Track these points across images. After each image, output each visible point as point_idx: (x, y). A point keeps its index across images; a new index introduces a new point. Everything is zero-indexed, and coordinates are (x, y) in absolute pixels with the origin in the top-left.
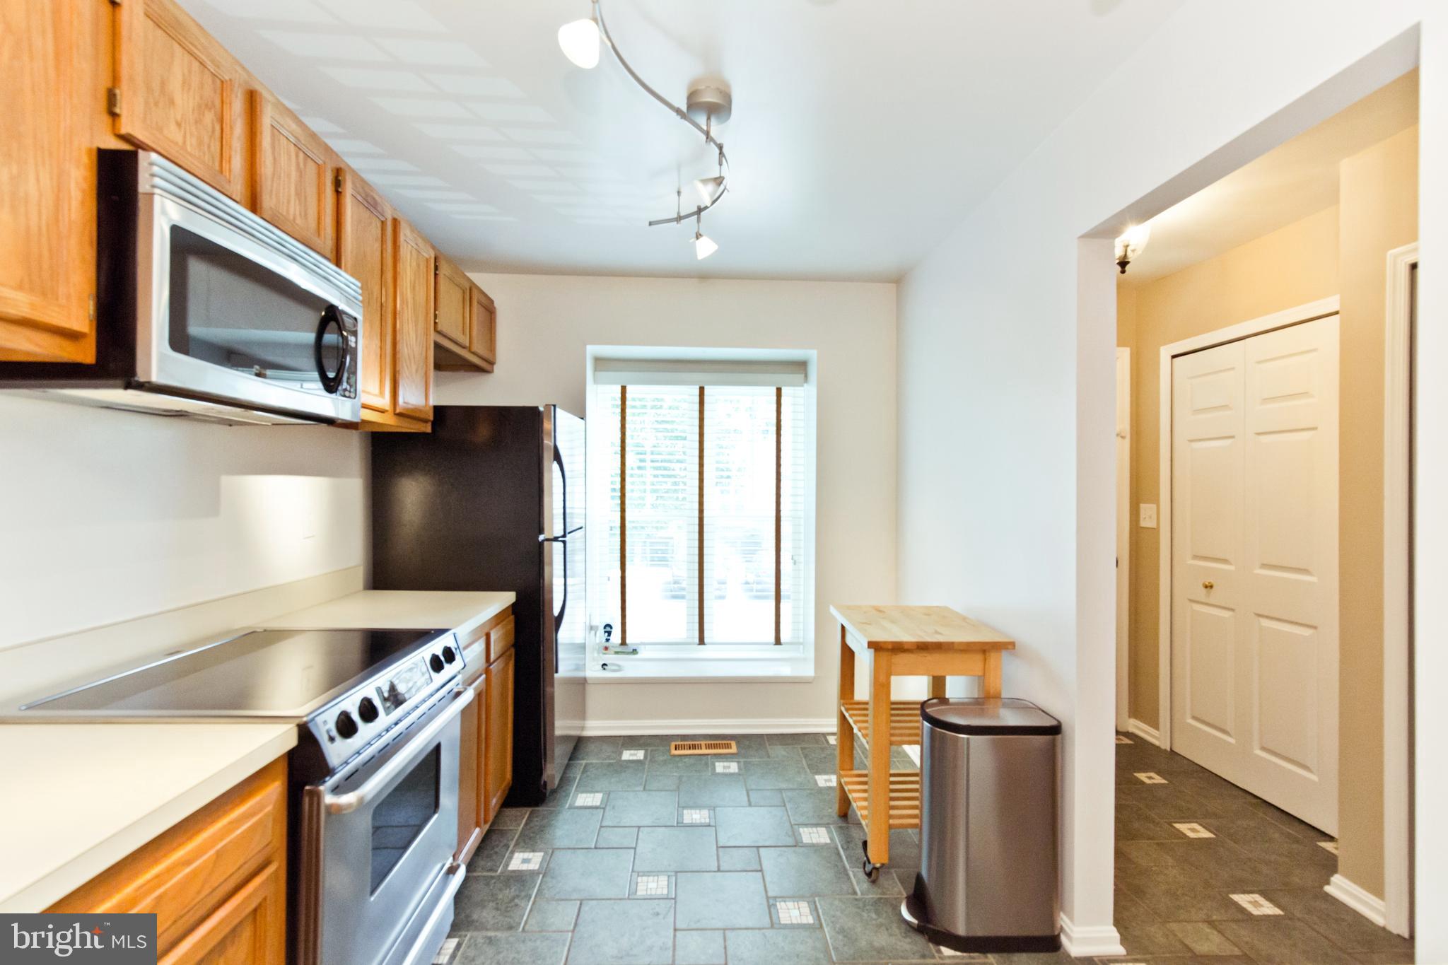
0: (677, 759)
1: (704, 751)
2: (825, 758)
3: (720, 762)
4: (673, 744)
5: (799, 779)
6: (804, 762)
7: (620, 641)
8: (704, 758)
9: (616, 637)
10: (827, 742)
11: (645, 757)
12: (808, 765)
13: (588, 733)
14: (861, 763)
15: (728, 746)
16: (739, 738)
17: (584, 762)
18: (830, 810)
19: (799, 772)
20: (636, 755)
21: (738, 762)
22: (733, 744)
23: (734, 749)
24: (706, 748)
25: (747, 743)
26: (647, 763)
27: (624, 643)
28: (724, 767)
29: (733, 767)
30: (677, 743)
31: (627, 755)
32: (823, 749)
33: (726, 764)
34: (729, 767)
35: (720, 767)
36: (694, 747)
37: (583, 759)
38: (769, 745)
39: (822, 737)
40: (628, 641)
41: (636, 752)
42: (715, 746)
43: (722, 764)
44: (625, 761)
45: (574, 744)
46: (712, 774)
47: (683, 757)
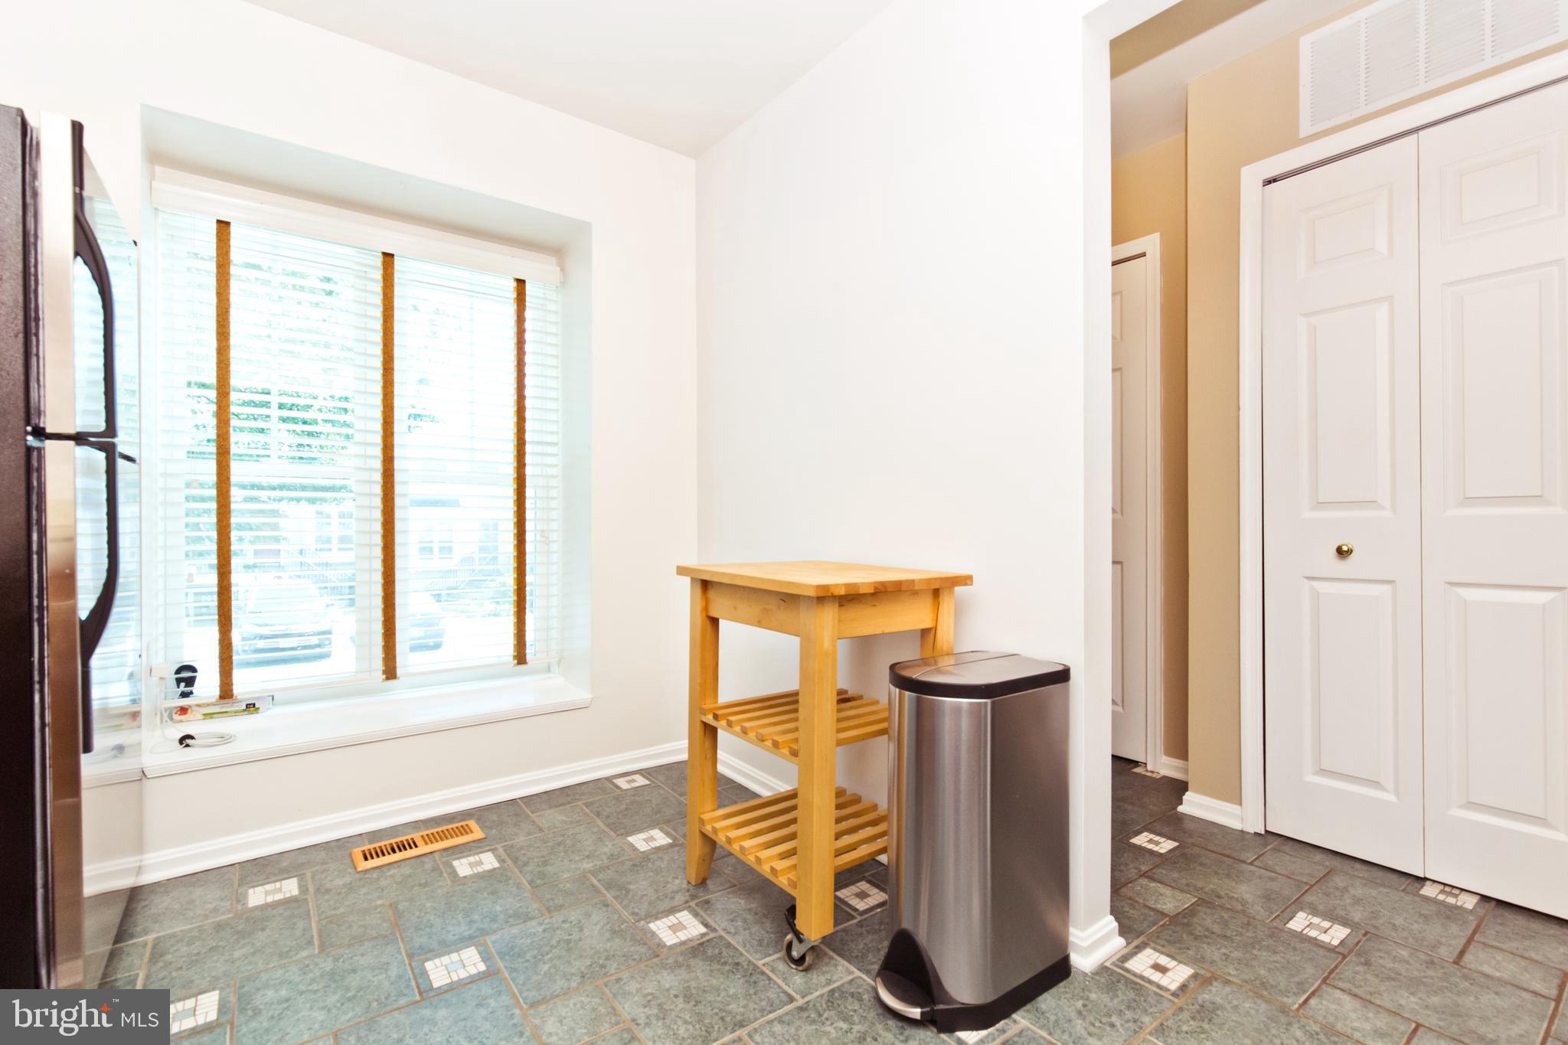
0: (375, 875)
1: (423, 849)
2: (627, 809)
3: (459, 858)
4: (357, 852)
5: (606, 850)
6: (599, 822)
7: (217, 692)
8: (426, 859)
9: (207, 685)
10: (618, 787)
11: (303, 889)
12: (608, 826)
13: (147, 878)
14: (680, 804)
15: (465, 830)
16: (478, 814)
17: (150, 937)
18: (677, 882)
19: (600, 839)
20: (280, 890)
21: (494, 850)
22: (472, 824)
23: (478, 833)
24: (426, 844)
25: (495, 817)
26: (310, 897)
27: (226, 692)
28: (471, 865)
29: (489, 861)
30: (366, 848)
31: (256, 897)
32: (618, 799)
33: (472, 859)
34: (481, 863)
35: (463, 867)
36: (402, 847)
37: (146, 932)
38: (533, 812)
39: (606, 781)
40: (238, 689)
41: (278, 885)
42: (443, 836)
43: (464, 861)
44: (257, 908)
45: (124, 904)
46: (453, 882)
47: (385, 869)
